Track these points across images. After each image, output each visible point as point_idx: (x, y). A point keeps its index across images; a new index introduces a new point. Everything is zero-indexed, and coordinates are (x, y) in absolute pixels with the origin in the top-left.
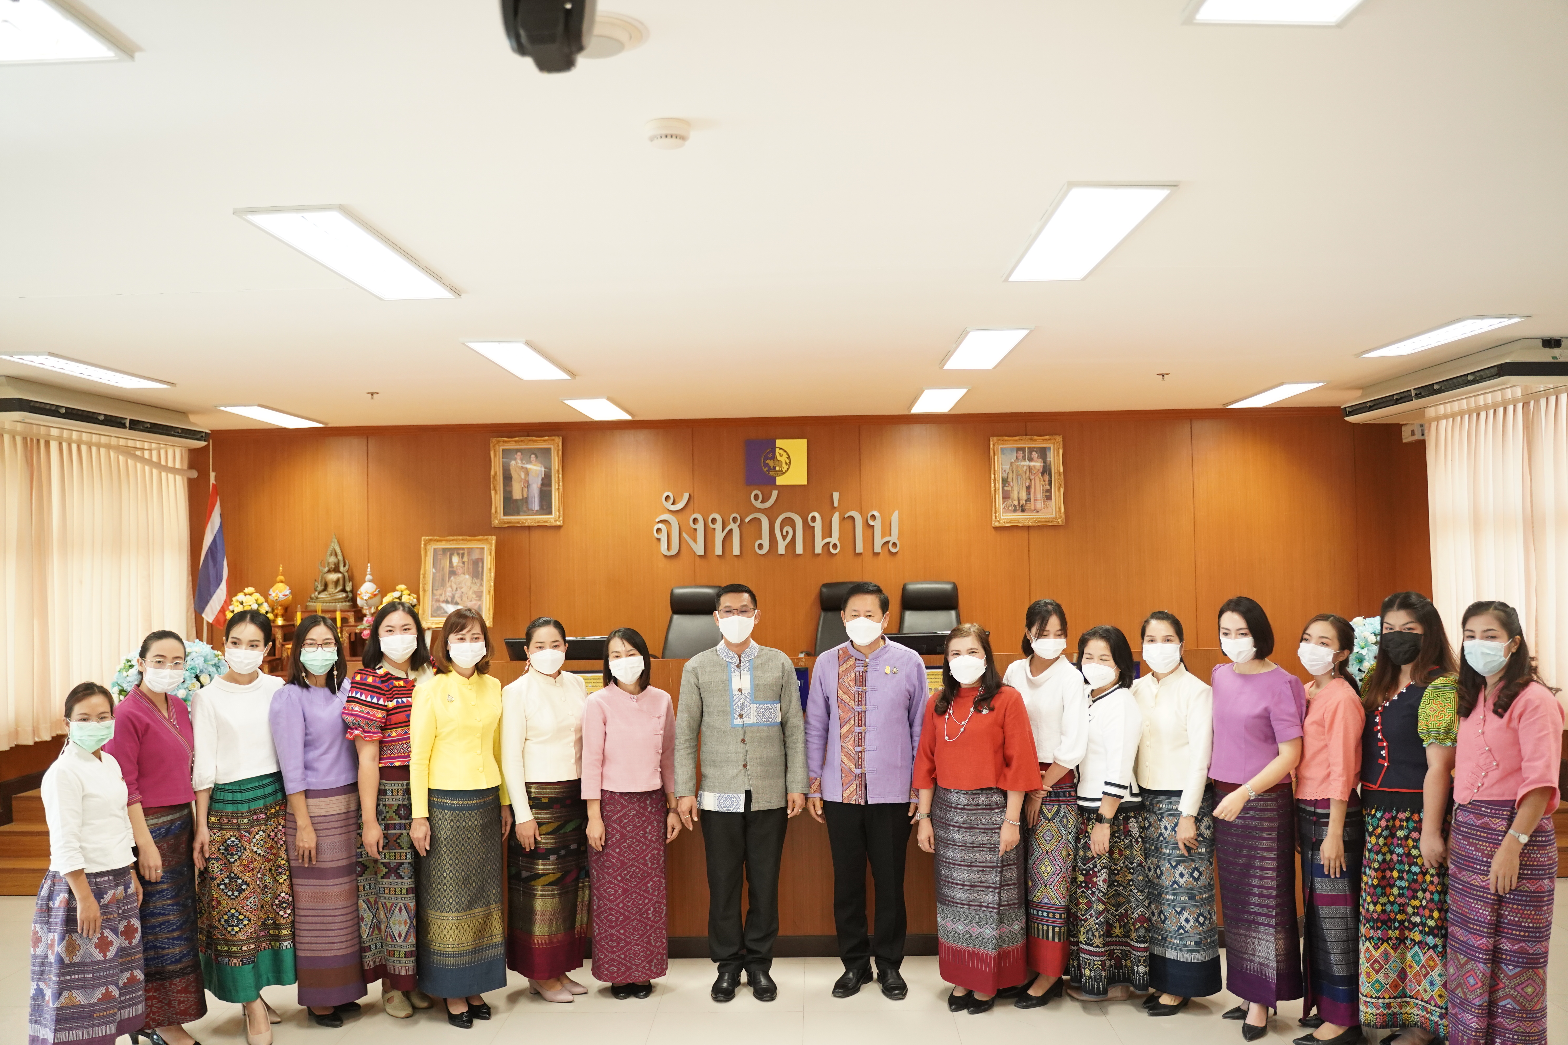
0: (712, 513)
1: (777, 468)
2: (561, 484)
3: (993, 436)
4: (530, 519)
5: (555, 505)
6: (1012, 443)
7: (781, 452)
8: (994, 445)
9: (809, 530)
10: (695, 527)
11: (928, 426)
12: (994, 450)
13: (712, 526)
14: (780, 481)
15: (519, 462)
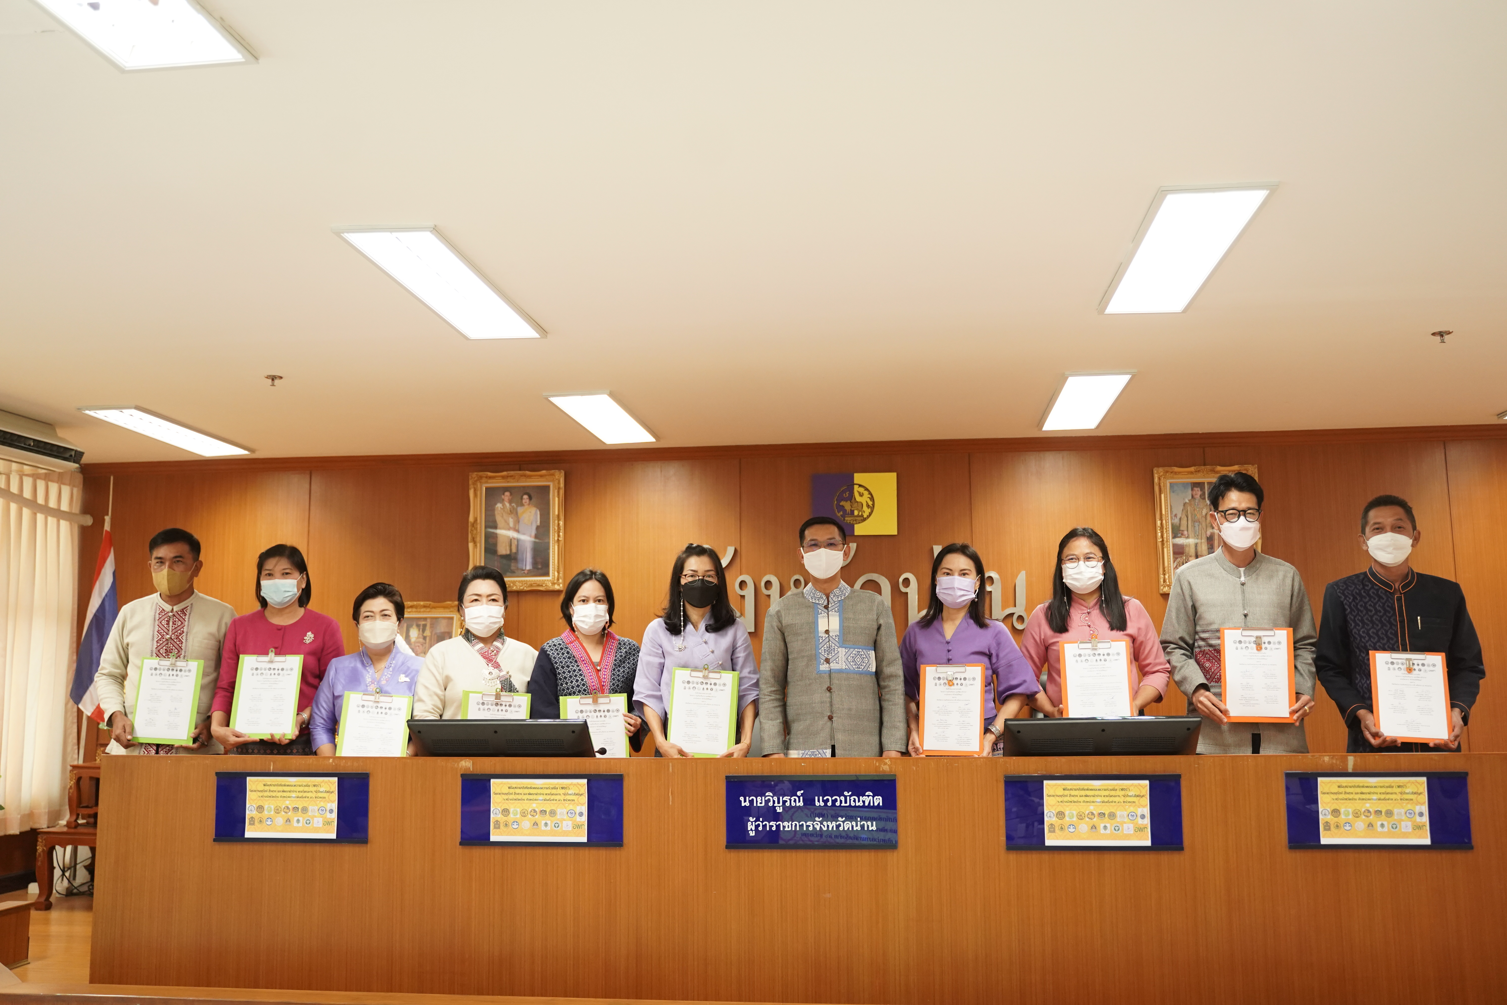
0: (765, 575)
1: (856, 513)
2: (561, 534)
3: (1158, 466)
4: (519, 582)
5: (554, 562)
6: (1186, 476)
7: (861, 490)
8: (1159, 479)
9: (900, 597)
10: (742, 593)
11: (1065, 453)
12: (1160, 486)
13: (766, 592)
14: (860, 530)
15: (508, 505)
